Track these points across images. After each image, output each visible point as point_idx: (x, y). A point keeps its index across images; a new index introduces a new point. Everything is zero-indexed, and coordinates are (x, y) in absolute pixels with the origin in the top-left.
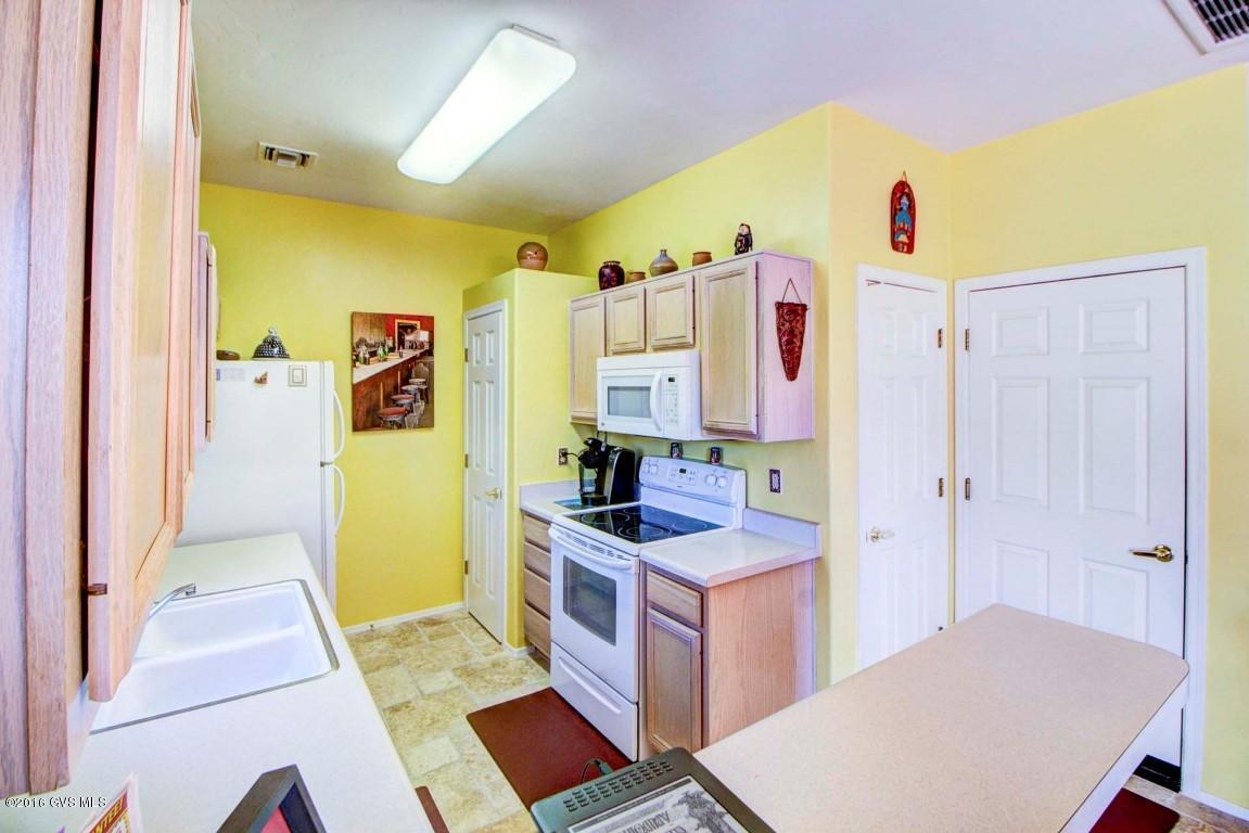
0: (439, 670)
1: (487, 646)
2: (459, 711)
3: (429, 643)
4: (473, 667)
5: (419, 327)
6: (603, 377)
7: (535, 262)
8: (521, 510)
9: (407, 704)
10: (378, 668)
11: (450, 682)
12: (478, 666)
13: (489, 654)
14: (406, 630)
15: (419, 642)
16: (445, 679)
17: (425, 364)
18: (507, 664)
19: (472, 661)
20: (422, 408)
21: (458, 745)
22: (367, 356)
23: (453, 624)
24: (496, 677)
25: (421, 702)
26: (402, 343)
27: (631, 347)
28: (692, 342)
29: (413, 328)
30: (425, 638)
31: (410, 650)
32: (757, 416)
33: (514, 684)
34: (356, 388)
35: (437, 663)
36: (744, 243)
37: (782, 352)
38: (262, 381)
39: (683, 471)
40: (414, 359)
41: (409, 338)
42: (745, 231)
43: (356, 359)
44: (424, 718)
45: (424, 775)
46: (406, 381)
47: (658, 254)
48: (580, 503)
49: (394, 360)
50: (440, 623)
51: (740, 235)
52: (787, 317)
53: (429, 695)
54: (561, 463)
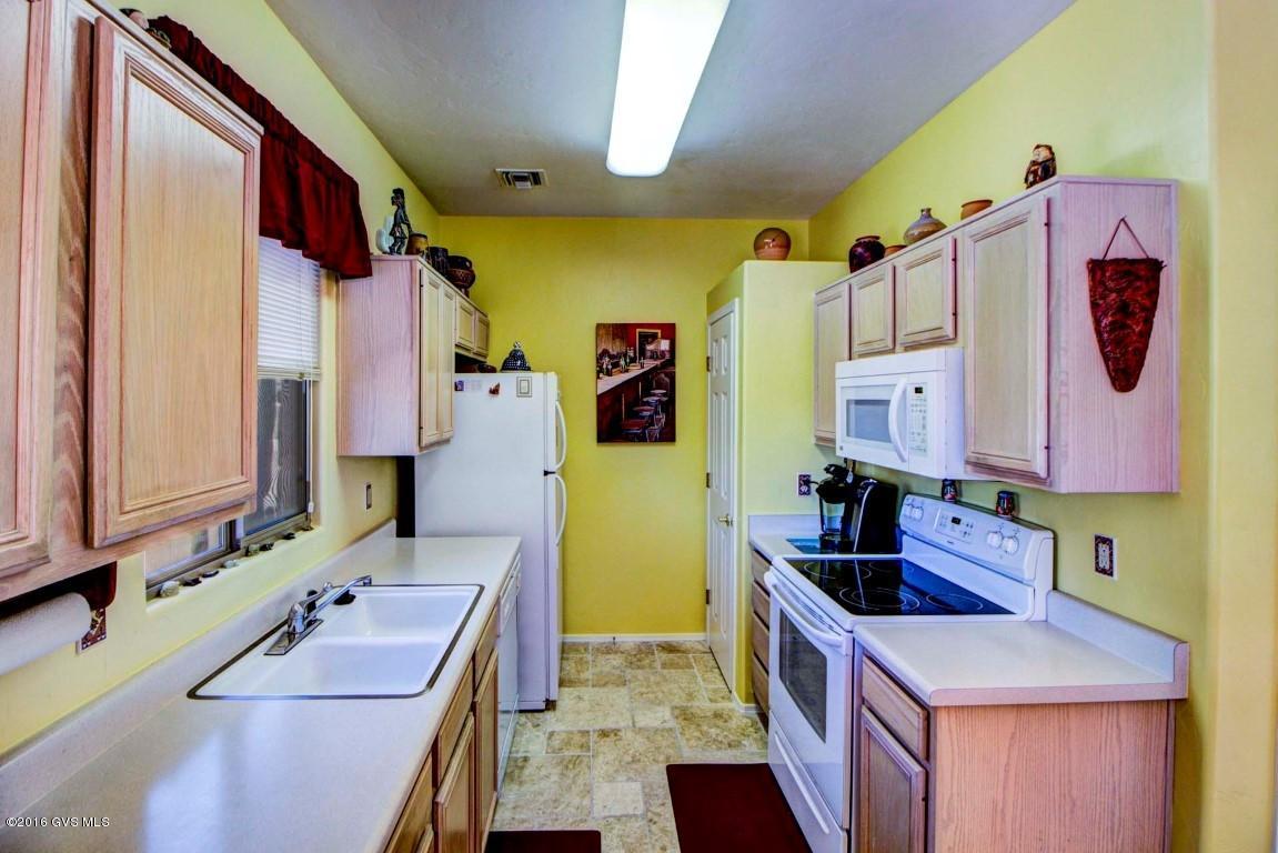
0: (659, 705)
1: (715, 691)
2: (662, 758)
3: (659, 669)
4: (693, 710)
5: (660, 335)
6: (842, 388)
7: (776, 251)
8: (750, 544)
9: (616, 732)
10: (605, 685)
11: (665, 721)
12: (699, 712)
13: (716, 701)
14: (646, 650)
15: (651, 666)
16: (660, 716)
17: (666, 375)
18: (730, 717)
19: (696, 703)
20: (663, 421)
21: (648, 796)
22: (610, 367)
23: (690, 655)
24: (713, 731)
25: (630, 735)
26: (643, 353)
27: (876, 346)
28: (951, 336)
29: (654, 337)
30: (658, 665)
31: (639, 673)
32: (1047, 448)
33: (730, 745)
34: (600, 398)
35: (660, 695)
36: (1043, 170)
37: (1102, 344)
38: (495, 391)
39: (956, 521)
40: (655, 368)
41: (650, 347)
42: (1044, 154)
43: (600, 371)
44: (626, 753)
45: (605, 818)
46: (647, 393)
47: (918, 216)
48: (818, 546)
49: (635, 371)
50: (678, 651)
51: (1034, 163)
52: (1111, 284)
53: (640, 729)
54: (801, 493)
